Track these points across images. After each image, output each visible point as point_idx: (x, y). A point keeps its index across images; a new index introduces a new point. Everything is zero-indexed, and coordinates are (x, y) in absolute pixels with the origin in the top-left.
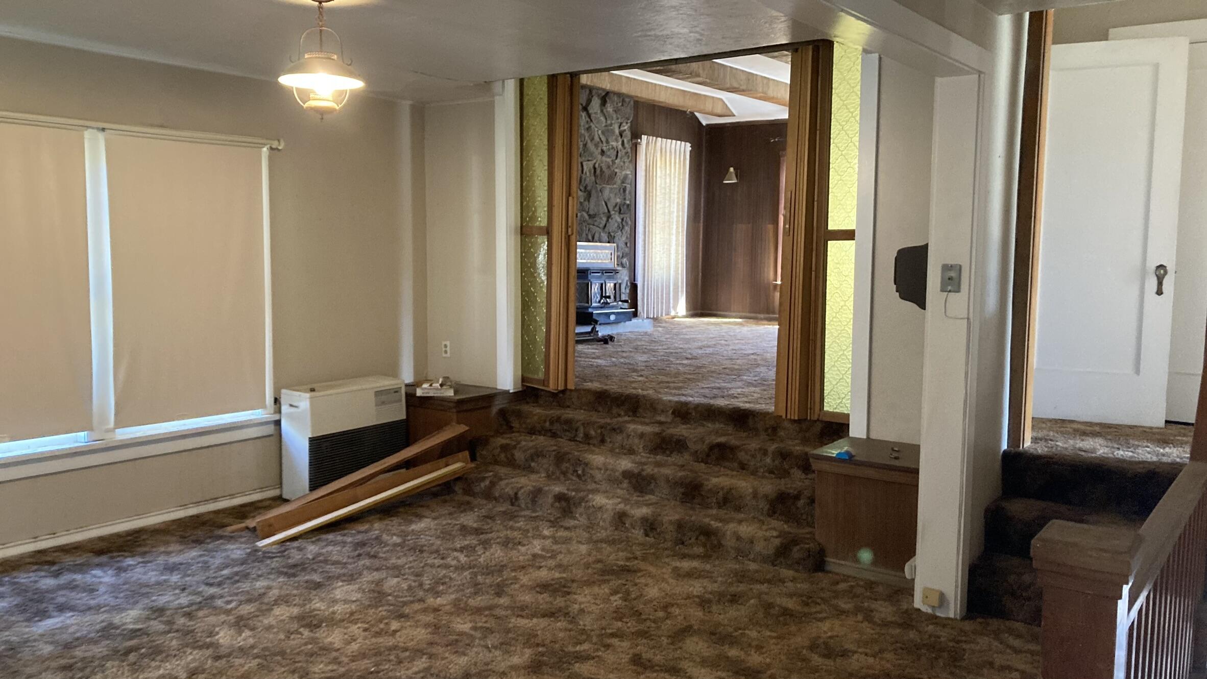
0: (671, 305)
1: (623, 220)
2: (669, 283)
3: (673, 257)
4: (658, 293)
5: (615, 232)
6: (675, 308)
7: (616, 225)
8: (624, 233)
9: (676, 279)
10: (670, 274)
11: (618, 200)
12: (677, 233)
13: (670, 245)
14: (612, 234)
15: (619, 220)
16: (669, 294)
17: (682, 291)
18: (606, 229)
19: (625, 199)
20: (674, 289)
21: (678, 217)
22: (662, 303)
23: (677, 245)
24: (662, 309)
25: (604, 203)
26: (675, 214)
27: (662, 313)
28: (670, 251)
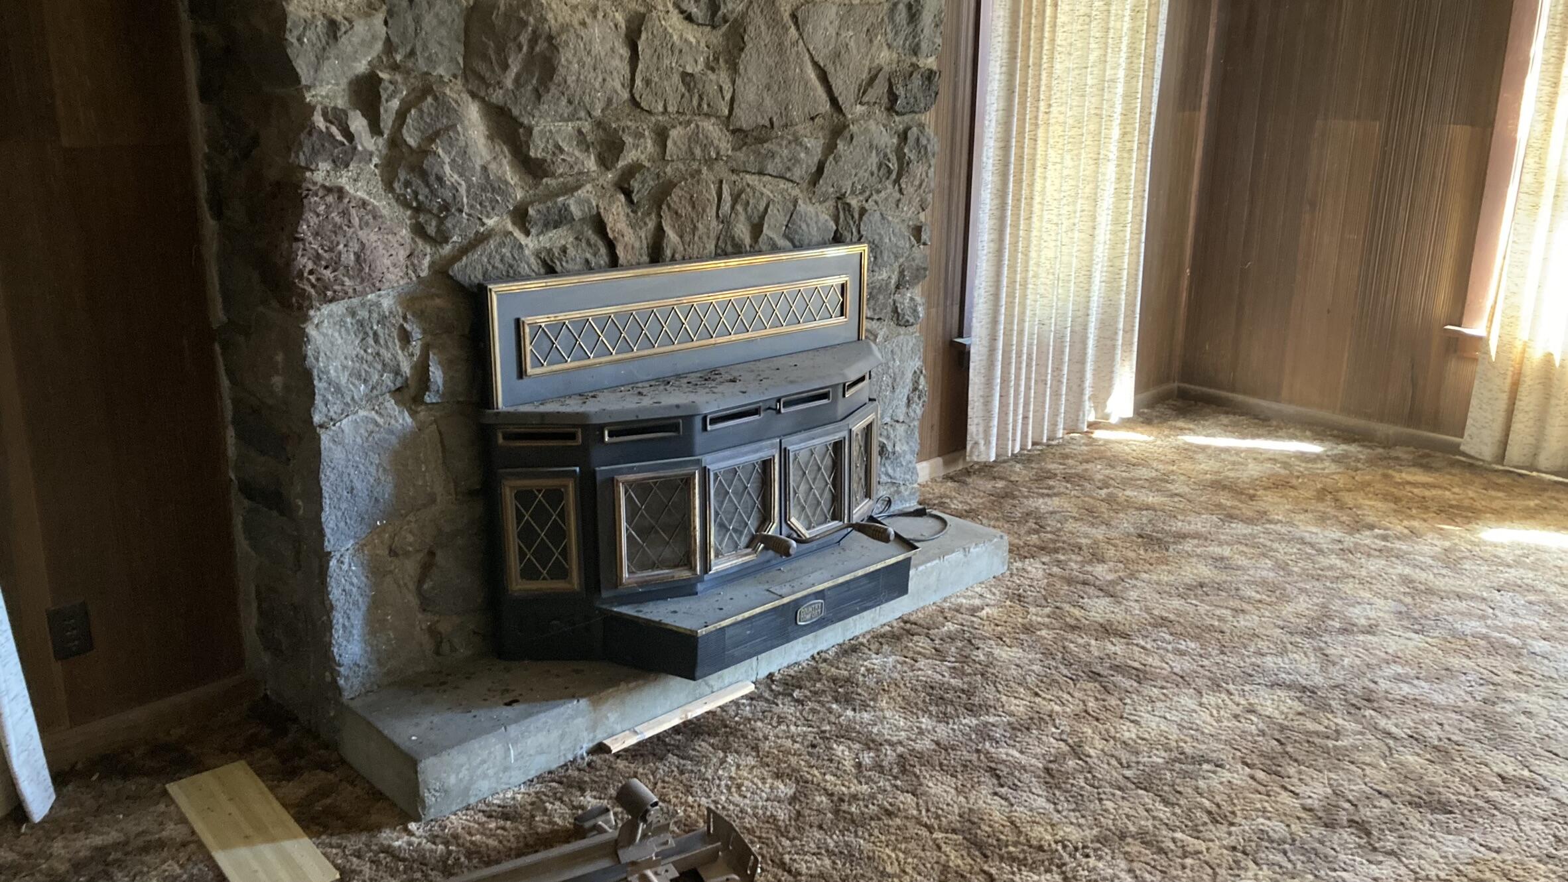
0: (1088, 392)
1: (904, 136)
2: (1085, 328)
3: (1103, 233)
4: (1042, 365)
5: (867, 192)
6: (1100, 400)
7: (874, 160)
8: (909, 190)
9: (1110, 305)
10: (1088, 299)
11: (885, 57)
12: (1124, 150)
13: (1094, 200)
14: (854, 202)
15: (888, 141)
16: (1083, 362)
17: (1127, 343)
18: (824, 186)
19: (915, 51)
20: (1100, 339)
21: (1129, 96)
22: (1056, 394)
23: (1120, 196)
24: (1055, 414)
25: (812, 75)
26: (1120, 89)
27: (1054, 425)
28: (1094, 218)
